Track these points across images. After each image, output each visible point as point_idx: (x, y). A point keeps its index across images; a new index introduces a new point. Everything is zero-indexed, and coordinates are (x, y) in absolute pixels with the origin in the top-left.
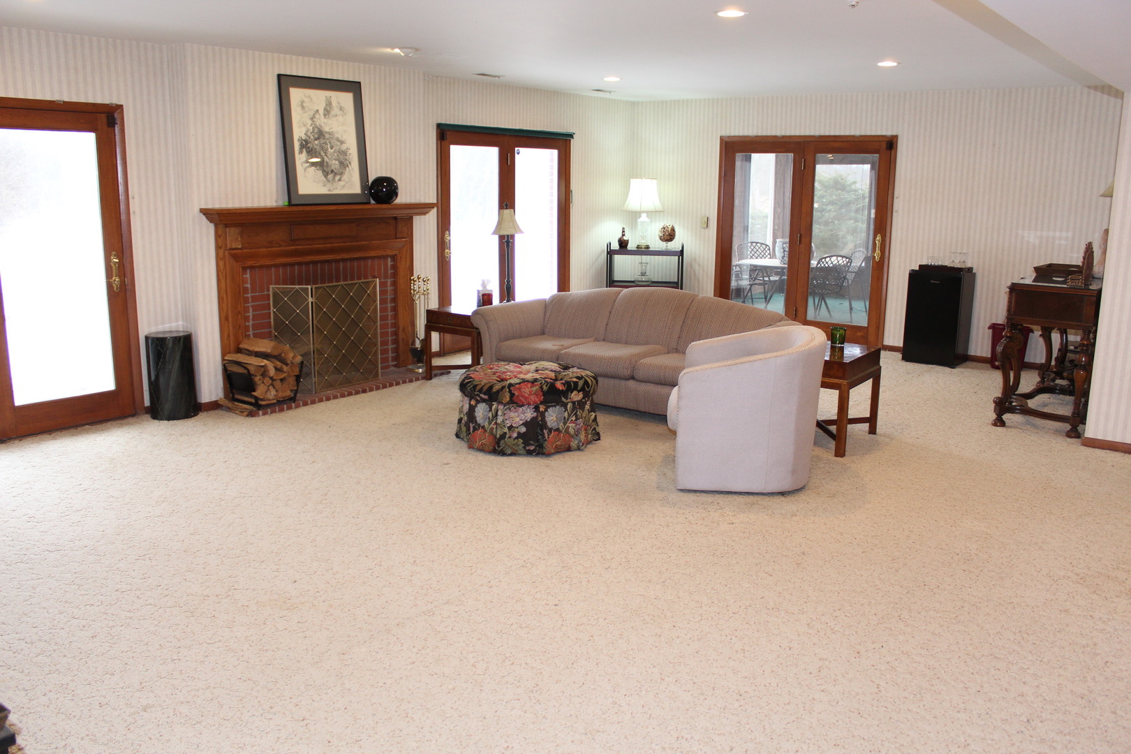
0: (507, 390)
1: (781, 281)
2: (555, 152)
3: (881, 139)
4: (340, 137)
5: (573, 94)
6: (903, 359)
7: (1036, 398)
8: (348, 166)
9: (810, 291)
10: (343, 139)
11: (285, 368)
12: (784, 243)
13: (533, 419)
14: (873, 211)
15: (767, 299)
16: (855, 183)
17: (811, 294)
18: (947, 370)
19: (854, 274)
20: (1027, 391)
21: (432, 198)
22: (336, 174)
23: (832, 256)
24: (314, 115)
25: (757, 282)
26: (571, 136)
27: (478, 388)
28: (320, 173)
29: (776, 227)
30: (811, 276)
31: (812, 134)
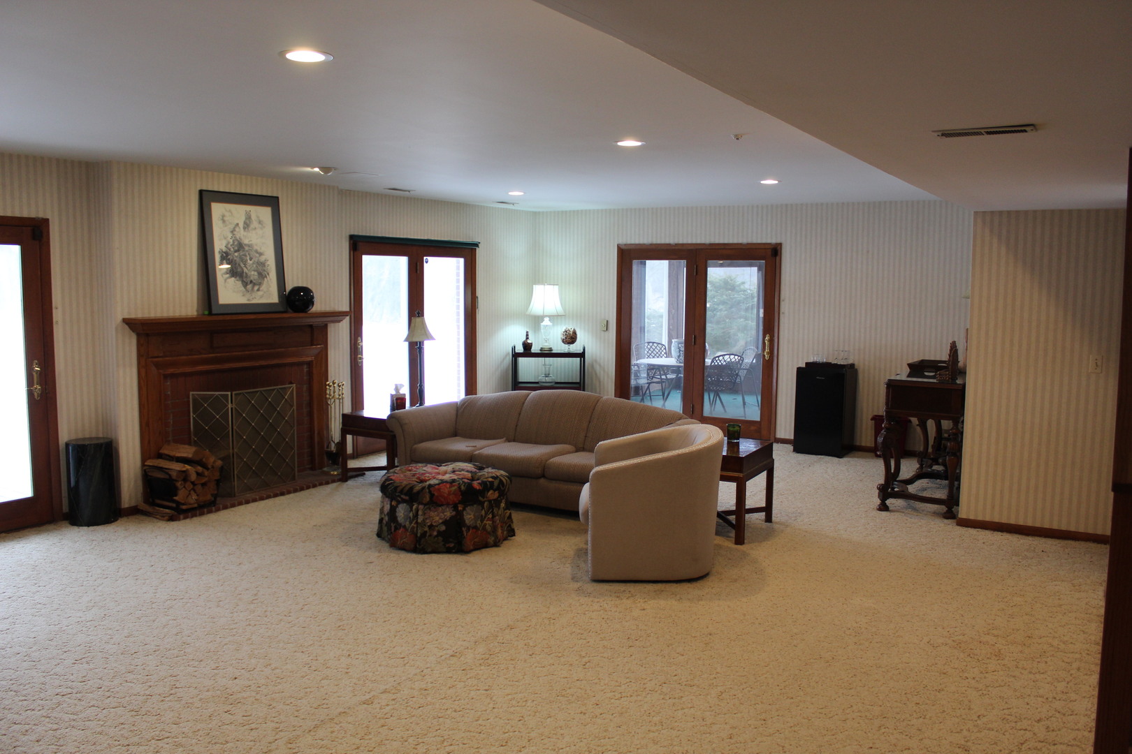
0: (427, 491)
1: (678, 379)
2: (462, 260)
3: (767, 247)
4: (259, 249)
5: (478, 206)
6: (794, 451)
7: (916, 483)
8: (266, 277)
9: (705, 388)
10: (261, 251)
11: (206, 473)
12: (679, 343)
13: (452, 518)
14: (762, 311)
15: (665, 397)
16: (743, 283)
17: (706, 390)
18: (835, 460)
19: (745, 371)
20: (908, 477)
21: (345, 307)
22: (255, 284)
23: (725, 355)
24: (234, 228)
25: (655, 380)
26: (477, 245)
27: (399, 489)
28: (239, 283)
29: (671, 327)
30: (706, 374)
31: (703, 242)
